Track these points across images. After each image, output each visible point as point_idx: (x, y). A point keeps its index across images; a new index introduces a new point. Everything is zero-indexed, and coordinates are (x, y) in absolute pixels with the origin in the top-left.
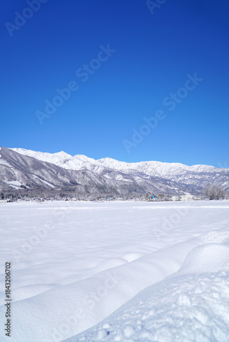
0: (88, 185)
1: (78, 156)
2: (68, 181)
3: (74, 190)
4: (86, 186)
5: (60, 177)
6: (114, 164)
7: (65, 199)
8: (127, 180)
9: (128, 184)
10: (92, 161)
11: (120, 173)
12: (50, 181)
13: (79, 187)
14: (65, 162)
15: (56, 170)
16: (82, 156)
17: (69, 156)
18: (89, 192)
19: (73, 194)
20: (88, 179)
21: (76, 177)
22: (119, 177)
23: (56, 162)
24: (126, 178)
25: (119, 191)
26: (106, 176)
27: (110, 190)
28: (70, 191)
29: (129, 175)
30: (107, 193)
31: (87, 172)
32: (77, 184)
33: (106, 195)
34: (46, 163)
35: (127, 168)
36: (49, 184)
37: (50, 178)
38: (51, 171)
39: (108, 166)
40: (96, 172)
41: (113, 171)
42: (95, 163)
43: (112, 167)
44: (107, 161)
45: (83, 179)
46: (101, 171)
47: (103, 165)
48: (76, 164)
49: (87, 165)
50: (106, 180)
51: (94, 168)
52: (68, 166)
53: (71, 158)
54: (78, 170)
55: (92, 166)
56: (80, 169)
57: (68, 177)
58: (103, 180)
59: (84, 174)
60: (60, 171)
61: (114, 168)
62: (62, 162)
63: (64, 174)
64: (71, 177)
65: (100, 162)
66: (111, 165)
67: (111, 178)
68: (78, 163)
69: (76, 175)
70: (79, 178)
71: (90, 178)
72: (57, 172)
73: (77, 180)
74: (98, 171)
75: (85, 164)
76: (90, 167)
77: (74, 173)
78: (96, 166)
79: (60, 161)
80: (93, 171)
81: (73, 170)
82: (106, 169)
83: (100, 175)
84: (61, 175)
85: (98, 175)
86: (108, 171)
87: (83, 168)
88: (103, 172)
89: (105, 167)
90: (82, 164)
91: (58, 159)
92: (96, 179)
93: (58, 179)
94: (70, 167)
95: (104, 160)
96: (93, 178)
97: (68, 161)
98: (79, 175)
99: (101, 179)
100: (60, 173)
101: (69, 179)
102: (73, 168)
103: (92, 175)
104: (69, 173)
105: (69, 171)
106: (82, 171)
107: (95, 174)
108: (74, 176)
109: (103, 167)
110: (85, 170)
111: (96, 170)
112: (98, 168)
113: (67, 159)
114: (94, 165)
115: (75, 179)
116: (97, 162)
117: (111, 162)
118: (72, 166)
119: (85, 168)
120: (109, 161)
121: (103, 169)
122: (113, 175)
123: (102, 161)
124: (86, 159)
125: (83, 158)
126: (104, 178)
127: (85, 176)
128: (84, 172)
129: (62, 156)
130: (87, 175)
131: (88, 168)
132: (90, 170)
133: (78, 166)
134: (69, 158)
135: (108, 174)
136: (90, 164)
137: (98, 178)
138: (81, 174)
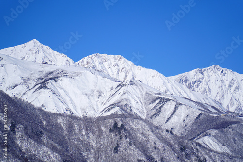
1: (95, 59)
5: (25, 144)
6: (240, 95)
14: (43, 85)
16: (111, 59)
17: (60, 60)
20: (136, 155)
21: (88, 146)
23: (9, 82)
26: (208, 141)
31: (133, 125)
39: (215, 101)
40: (168, 126)
41: (235, 123)
42: (163, 90)
43: (232, 104)
44: (211, 81)
45: (116, 152)
46: (187, 121)
47: (196, 95)
48: (89, 92)
49: (133, 98)
50: (207, 157)
51: (159, 111)
52: (56, 98)
53: (66, 69)
54: (97, 116)
55: (153, 101)
56: (105, 111)
57: (57, 145)
58: (194, 158)
59: (120, 133)
60: (24, 122)
61: (240, 109)
62: (33, 85)
63: (41, 133)
64: (66, 143)
65: (184, 86)
66: (230, 96)
67: (226, 150)
68: (95, 86)
69: (88, 137)
70: (98, 150)
71: (145, 151)
72: (12, 123)
73: (92, 156)
74: (175, 119)
75: (122, 93)
76: (145, 103)
77: (80, 127)
78: (168, 100)
79: (26, 81)
80: (156, 121)
81: (76, 118)
82: (207, 114)
83: (183, 138)
84: (26, 134)
85: (176, 136)
86: (214, 123)
87: (117, 109)
88: (195, 126)
89: (202, 105)
90: (113, 92)
91: (19, 72)
92: (167, 153)
93: (18, 153)
94: (64, 103)
95: (200, 76)
96: (155, 148)
97: (55, 79)
98: (99, 136)
99: (187, 156)
100: (26, 128)
101: (58, 152)
102: (73, 110)
103: (152, 137)
104: (58, 127)
105: (60, 120)
106: (112, 121)
107: (165, 133)
108: (78, 140)
109: (198, 103)
110: (122, 116)
111: (167, 116)
112: (176, 108)
113: (51, 70)
114: (160, 98)
115: (84, 154)
116: (172, 85)
117: (227, 84)
118: (72, 100)
119: (121, 108)
120: (219, 80)
121: (197, 114)
122: (236, 138)
123: (191, 81)
124: (126, 72)
125: (115, 69)
126: (200, 150)
127: (125, 142)
128: (119, 124)
129: (31, 58)
130: (133, 138)
131: (134, 110)
132: (144, 118)
133: (97, 100)
134: (61, 68)
135: (214, 132)
136: (144, 93)
137: (173, 150)
138: (108, 132)
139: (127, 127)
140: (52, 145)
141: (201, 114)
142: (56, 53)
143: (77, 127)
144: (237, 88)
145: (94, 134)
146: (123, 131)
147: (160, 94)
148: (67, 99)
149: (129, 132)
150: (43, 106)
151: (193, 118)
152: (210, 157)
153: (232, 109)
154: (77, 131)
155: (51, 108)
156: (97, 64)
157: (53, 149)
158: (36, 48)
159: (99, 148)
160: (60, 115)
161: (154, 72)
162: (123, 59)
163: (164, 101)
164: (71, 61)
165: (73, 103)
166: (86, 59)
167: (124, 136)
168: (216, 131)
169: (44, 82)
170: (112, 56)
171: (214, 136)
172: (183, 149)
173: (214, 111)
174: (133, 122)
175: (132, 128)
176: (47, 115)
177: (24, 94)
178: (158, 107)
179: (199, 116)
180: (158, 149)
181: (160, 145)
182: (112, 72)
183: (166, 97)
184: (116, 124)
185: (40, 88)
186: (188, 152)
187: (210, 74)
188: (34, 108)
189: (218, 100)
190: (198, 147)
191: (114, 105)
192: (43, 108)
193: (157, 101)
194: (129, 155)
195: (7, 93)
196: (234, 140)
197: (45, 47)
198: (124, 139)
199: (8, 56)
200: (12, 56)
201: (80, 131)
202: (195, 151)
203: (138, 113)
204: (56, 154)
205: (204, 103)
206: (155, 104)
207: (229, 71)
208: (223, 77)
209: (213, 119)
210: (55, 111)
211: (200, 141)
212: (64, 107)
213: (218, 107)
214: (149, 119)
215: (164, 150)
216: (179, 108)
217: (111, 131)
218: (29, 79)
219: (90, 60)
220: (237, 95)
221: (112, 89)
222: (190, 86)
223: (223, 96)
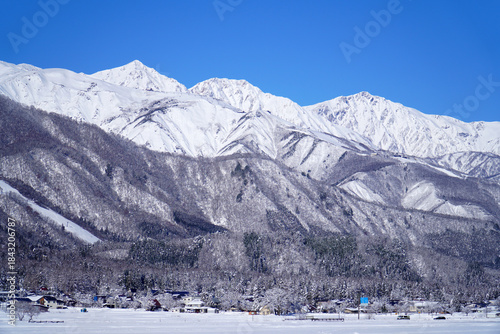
0: (262, 230)
1: (212, 85)
2: (161, 210)
3: (191, 259)
4: (250, 239)
5: (124, 192)
6: (396, 130)
7: (146, 300)
8: (458, 210)
9: (463, 228)
10: (285, 110)
11: (425, 172)
12: (76, 210)
13: (218, 243)
14: (148, 118)
15: (104, 155)
16: (233, 85)
17: (169, 87)
18: (265, 270)
19: (187, 277)
20: (264, 204)
21: (204, 193)
22: (421, 195)
23: (105, 114)
24: (457, 200)
25: (419, 264)
26: (356, 187)
27: (373, 262)
28: (173, 259)
29: (470, 183)
30: (359, 274)
31: (261, 167)
32: (209, 228)
33: (352, 286)
34: (57, 119)
35: (463, 146)
36: (72, 228)
37: (76, 194)
38: (84, 160)
39: (364, 137)
40: (305, 168)
41: (389, 164)
42: (297, 122)
43: (385, 140)
44: (359, 112)
45: (240, 201)
46: (328, 162)
47: (339, 129)
48: (206, 126)
49: (259, 133)
50: (353, 207)
51: (293, 149)
52: (164, 133)
53: (176, 97)
54: (216, 155)
55: (286, 137)
56: (226, 149)
57: (165, 192)
58: (337, 208)
59: (244, 176)
60: (124, 164)
61: (396, 147)
62: (135, 118)
63: (145, 177)
64: (177, 190)
65: (324, 117)
66: (383, 131)
67: (378, 198)
68: (213, 118)
69: (204, 182)
70: (217, 198)
71: (275, 200)
72: (108, 166)
73: (210, 205)
74: (312, 160)
75: (247, 127)
76: (276, 139)
77: (194, 170)
78: (304, 135)
79: (125, 112)
80: (289, 162)
81: (189, 158)
82: (353, 153)
83: (323, 183)
84: (126, 179)
85: (315, 180)
86: (363, 165)
87: (240, 147)
88: (338, 169)
89: (347, 142)
90: (236, 125)
91: (117, 101)
92: (303, 203)
93: (116, 203)
94: (174, 139)
95: (345, 105)
96: (288, 196)
97: (162, 110)
98: (218, 182)
99: (329, 206)
100: (125, 171)
101: (166, 201)
102: (185, 149)
103: (284, 182)
104: (166, 169)
105: (169, 161)
106: (234, 162)
107: (300, 176)
108: (192, 185)
109: (342, 139)
110: (247, 156)
111: (303, 157)
112: (314, 145)
113: (157, 99)
114: (293, 132)
115: (199, 204)
116: (309, 117)
117: (379, 115)
118: (184, 136)
119: (246, 146)
120: (369, 110)
121: (341, 153)
122: (390, 184)
123: (333, 112)
124: (252, 101)
125: (237, 97)
126: (345, 198)
127: (250, 188)
128: (244, 166)
129: (132, 83)
130: (260, 183)
131: (262, 148)
132: (274, 158)
133: (215, 135)
134: (170, 96)
135: (362, 176)
136: (274, 127)
137: (311, 199)
138: (229, 176)
139: (252, 169)
140: (159, 193)
141: (346, 153)
142: (164, 76)
143: (190, 170)
144: (392, 121)
145: (212, 179)
146: (248, 175)
147: (294, 128)
148: (178, 135)
149: (255, 176)
150: (148, 144)
151: (336, 158)
152: (358, 207)
153: (385, 148)
154: (190, 175)
155: (157, 146)
156: (215, 90)
157: (160, 197)
158: (138, 71)
159: (219, 196)
160: (169, 154)
161: (287, 101)
162: (248, 85)
163: (298, 136)
164: (183, 87)
165: (185, 139)
166: (201, 85)
167: (249, 181)
168: (365, 174)
169: (148, 114)
170: (234, 81)
171: (363, 181)
172: (323, 197)
173: (362, 149)
174: (260, 163)
175: (259, 171)
176: (153, 155)
177: (124, 129)
178: (291, 145)
179: (343, 155)
180: (292, 196)
181: (294, 191)
182: (235, 101)
183: (302, 132)
184: (239, 166)
185: (144, 121)
186: (330, 200)
187: (358, 103)
188: (136, 147)
189: (367, 135)
190: (342, 195)
191: (237, 142)
192: (148, 147)
193: (291, 137)
194: (256, 204)
195: (102, 127)
196: (388, 186)
197: (150, 70)
198: (249, 184)
199: (103, 81)
200: (108, 81)
201: (194, 174)
202: (339, 200)
203: (267, 152)
204: (163, 204)
205: (349, 139)
206: (288, 140)
207: (382, 99)
208: (374, 107)
209: (361, 160)
210: (163, 150)
211: (345, 187)
212: (175, 145)
213: (367, 145)
214: (280, 160)
215: (300, 198)
216: (318, 145)
217: (233, 174)
218: (130, 110)
219: (207, 86)
220: (391, 130)
221: (234, 122)
222: (331, 118)
223: (373, 130)
